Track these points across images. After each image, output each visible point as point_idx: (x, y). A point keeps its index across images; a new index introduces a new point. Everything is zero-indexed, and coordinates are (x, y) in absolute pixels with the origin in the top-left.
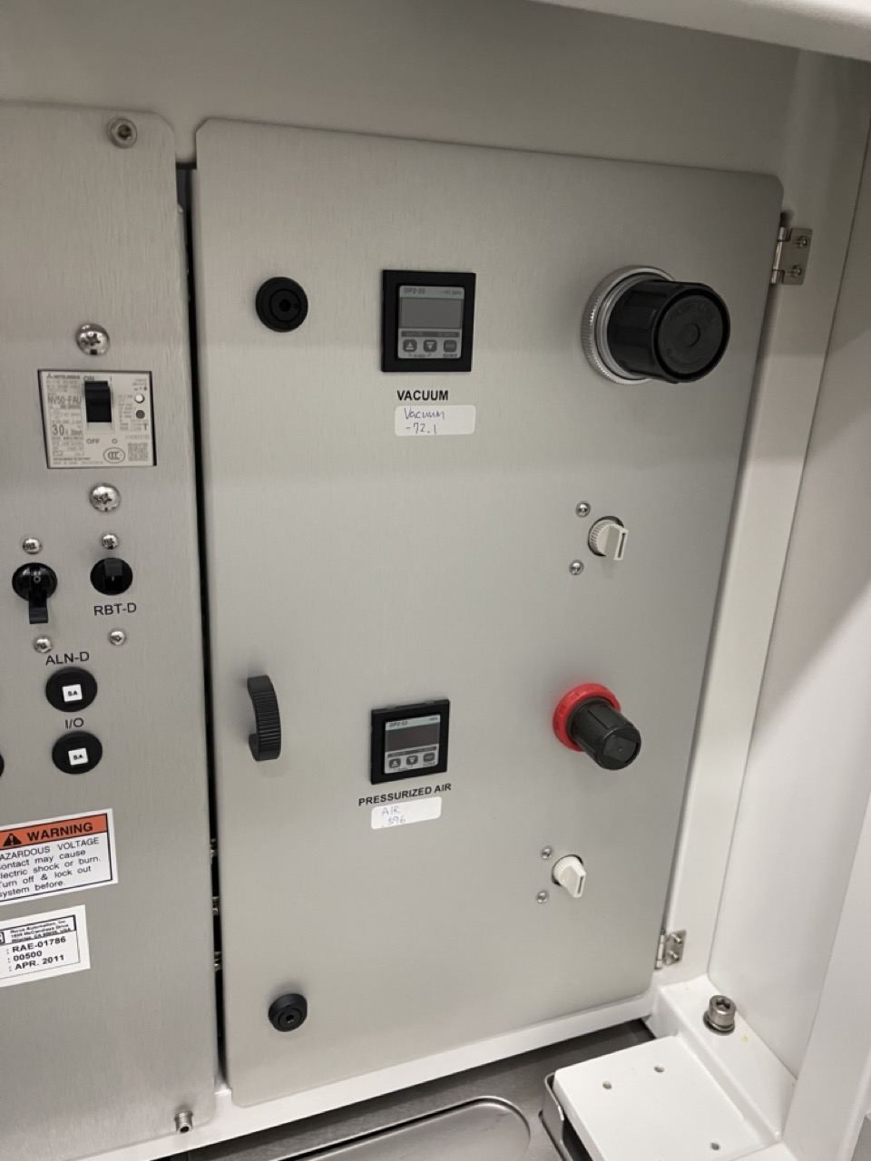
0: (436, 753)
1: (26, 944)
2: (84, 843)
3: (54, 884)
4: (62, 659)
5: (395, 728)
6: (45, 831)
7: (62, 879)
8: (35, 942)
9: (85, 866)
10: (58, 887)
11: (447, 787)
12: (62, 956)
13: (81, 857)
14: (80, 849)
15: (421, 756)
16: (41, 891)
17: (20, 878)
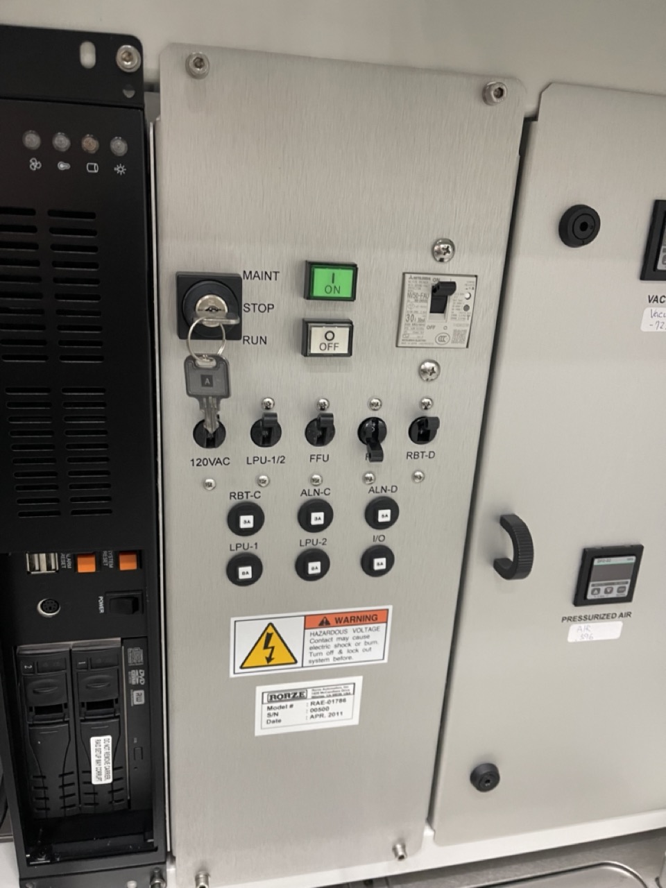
0: (627, 586)
1: (320, 700)
2: (370, 629)
3: (346, 658)
4: (379, 490)
5: (602, 563)
6: (347, 618)
7: (351, 655)
8: (326, 700)
9: (368, 647)
10: (348, 661)
11: (629, 614)
12: (341, 713)
13: (367, 640)
14: (366, 634)
15: (615, 587)
16: (337, 662)
17: (325, 651)
